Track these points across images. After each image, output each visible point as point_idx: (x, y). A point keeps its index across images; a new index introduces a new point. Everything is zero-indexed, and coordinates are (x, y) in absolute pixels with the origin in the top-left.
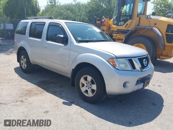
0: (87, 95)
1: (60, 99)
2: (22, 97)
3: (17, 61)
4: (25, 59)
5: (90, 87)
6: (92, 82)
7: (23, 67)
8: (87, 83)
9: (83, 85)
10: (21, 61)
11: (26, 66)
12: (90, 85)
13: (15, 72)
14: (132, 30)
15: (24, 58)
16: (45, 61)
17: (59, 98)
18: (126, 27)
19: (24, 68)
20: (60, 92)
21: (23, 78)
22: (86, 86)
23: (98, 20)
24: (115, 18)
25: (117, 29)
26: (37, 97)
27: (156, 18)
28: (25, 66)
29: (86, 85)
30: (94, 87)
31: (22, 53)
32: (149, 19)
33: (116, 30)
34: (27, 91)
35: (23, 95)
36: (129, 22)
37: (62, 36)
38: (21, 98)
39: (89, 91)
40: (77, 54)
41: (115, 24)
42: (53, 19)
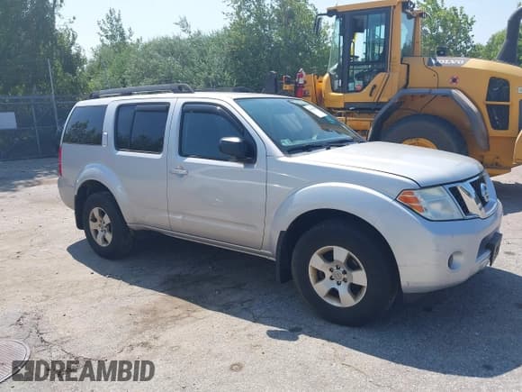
0: (335, 304)
1: (254, 324)
2: (140, 333)
3: (75, 224)
4: (106, 216)
5: (345, 280)
6: (351, 265)
7: (99, 241)
8: (331, 270)
9: (320, 276)
10: (91, 223)
11: (109, 237)
12: (345, 272)
13: (75, 261)
14: (392, 101)
15: (102, 214)
16: (180, 217)
17: (249, 322)
18: (371, 95)
19: (104, 245)
20: (242, 304)
21: (112, 275)
22: (331, 279)
23: (288, 82)
24: (335, 70)
25: (345, 104)
26: (182, 325)
27: (453, 62)
28: (105, 237)
29: (328, 274)
30: (360, 277)
31: (90, 199)
32: (435, 68)
33: (343, 106)
34: (143, 311)
35: (140, 327)
36: (379, 79)
37: (236, 140)
38: (140, 335)
39: (343, 290)
40: (291, 188)
41: (336, 87)
42: (190, 92)
